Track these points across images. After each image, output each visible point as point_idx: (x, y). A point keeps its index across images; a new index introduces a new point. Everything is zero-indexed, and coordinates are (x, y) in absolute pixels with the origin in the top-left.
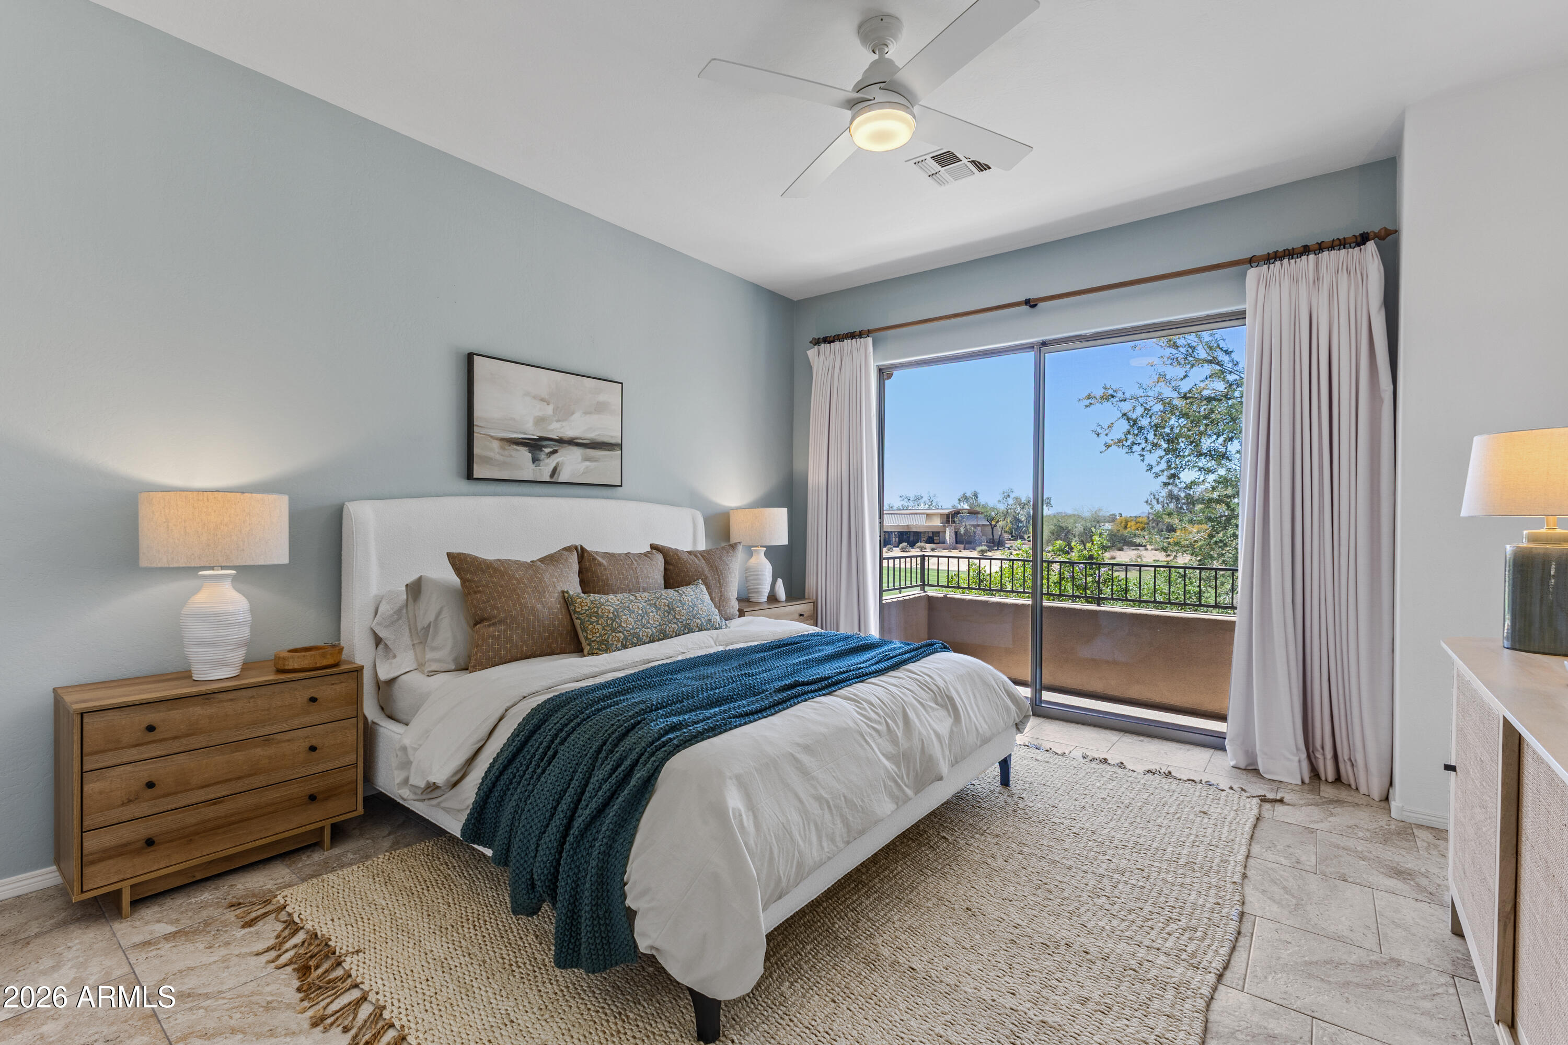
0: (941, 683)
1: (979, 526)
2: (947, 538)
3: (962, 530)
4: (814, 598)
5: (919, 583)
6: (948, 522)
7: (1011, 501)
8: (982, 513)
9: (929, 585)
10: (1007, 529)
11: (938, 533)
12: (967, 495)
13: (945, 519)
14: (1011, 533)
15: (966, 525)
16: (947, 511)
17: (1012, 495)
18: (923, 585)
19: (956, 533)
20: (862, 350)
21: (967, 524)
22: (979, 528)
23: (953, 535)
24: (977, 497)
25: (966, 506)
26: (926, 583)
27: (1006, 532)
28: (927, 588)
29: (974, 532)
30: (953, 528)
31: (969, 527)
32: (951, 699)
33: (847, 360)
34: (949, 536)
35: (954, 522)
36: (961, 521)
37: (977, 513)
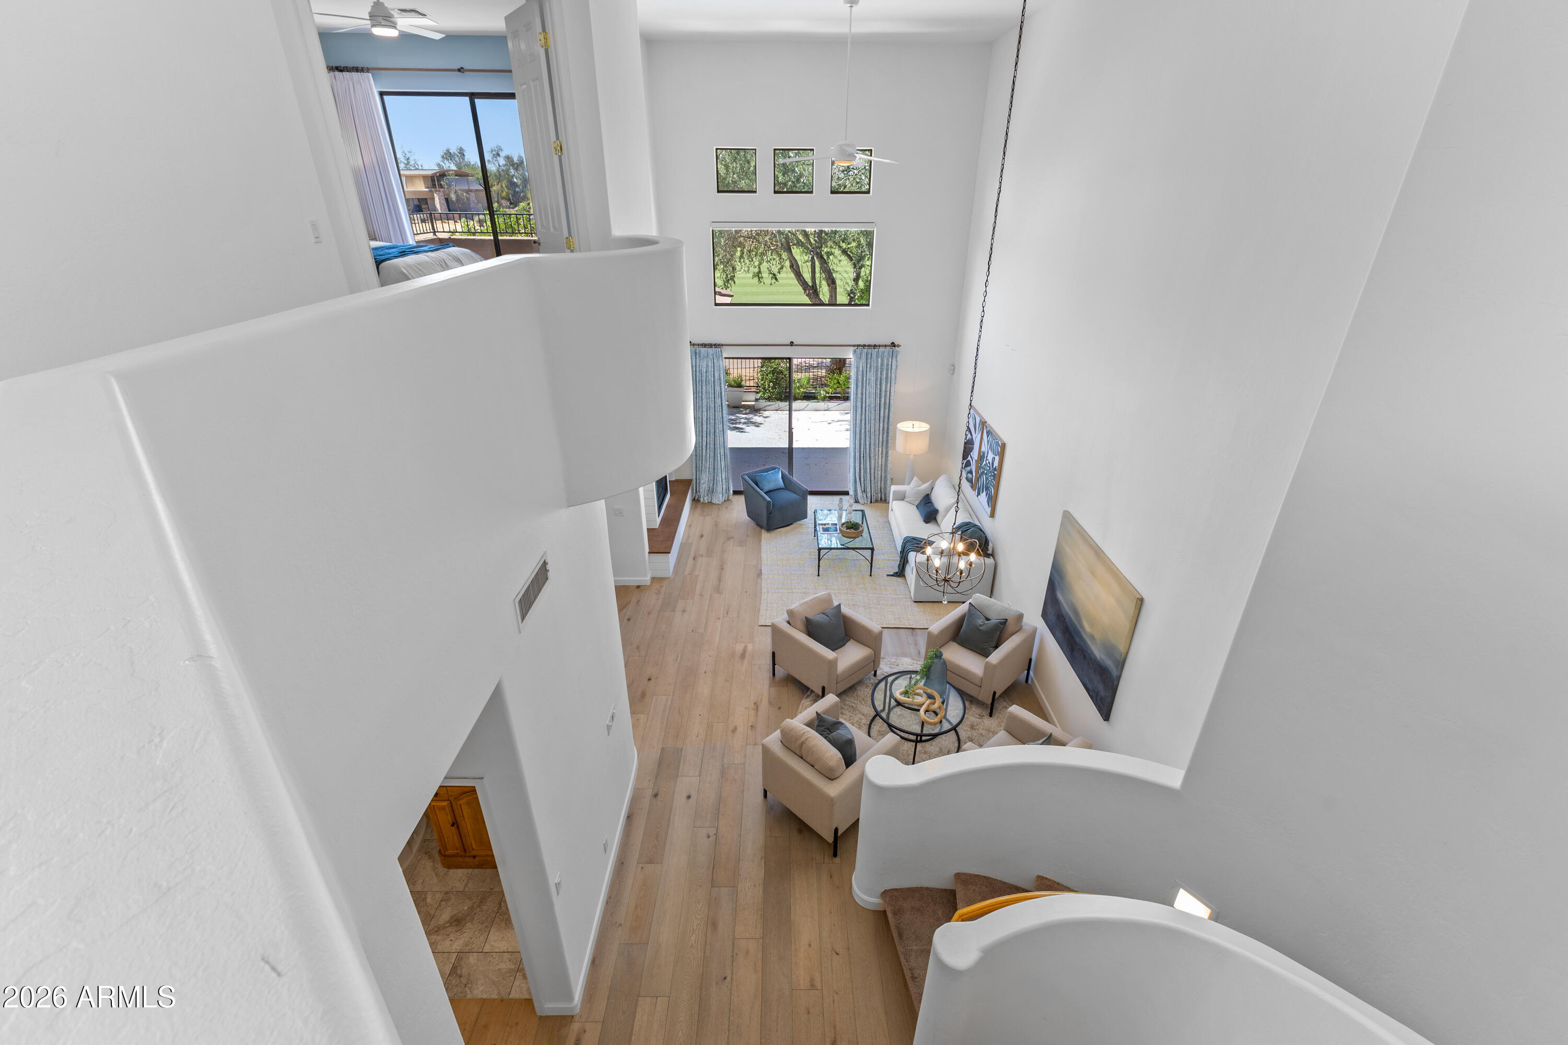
0: (455, 255)
1: (471, 191)
2: (438, 206)
3: (453, 197)
4: (373, 236)
5: (432, 231)
6: (434, 186)
7: (502, 161)
8: (472, 176)
9: (438, 232)
10: (504, 194)
11: (426, 199)
12: (452, 151)
13: (430, 183)
14: (509, 200)
15: (456, 190)
16: (430, 173)
17: (503, 154)
18: (434, 233)
19: (447, 200)
20: (367, 81)
21: (457, 188)
22: (473, 194)
23: (444, 202)
24: (464, 155)
25: (453, 167)
26: (436, 230)
27: (503, 198)
28: (437, 234)
29: (468, 199)
30: (441, 194)
31: (460, 192)
32: (459, 259)
33: (357, 86)
34: (438, 203)
35: (441, 186)
36: (449, 185)
37: (467, 175)
